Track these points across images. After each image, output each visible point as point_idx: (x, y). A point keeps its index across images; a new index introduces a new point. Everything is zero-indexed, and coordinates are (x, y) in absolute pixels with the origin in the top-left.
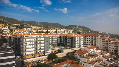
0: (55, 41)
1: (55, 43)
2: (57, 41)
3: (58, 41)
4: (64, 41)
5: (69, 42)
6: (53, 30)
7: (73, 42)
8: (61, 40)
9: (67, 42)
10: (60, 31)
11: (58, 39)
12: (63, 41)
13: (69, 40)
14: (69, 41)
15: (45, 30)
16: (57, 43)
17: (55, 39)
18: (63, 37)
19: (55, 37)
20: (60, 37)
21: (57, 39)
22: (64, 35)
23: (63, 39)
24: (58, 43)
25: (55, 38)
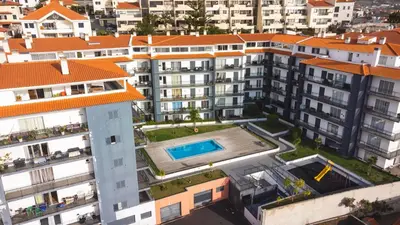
0: (229, 87)
1: (229, 101)
2: (241, 87)
3: (253, 83)
4: (289, 89)
5: (326, 109)
6: (238, 7)
7: (362, 115)
8: (269, 76)
9: (314, 104)
10: (277, 7)
11: (254, 71)
12: (283, 86)
13: (329, 92)
14: (327, 101)
15: (189, 8)
16: (240, 100)
17: (230, 75)
18: (285, 60)
19: (230, 61)
20: (268, 61)
21: (242, 74)
22: (295, 51)
23: (284, 74)
24: (252, 94)
25: (227, 68)
